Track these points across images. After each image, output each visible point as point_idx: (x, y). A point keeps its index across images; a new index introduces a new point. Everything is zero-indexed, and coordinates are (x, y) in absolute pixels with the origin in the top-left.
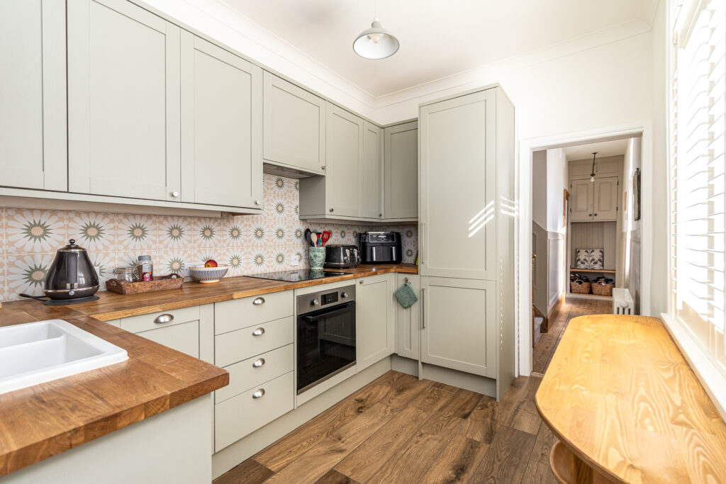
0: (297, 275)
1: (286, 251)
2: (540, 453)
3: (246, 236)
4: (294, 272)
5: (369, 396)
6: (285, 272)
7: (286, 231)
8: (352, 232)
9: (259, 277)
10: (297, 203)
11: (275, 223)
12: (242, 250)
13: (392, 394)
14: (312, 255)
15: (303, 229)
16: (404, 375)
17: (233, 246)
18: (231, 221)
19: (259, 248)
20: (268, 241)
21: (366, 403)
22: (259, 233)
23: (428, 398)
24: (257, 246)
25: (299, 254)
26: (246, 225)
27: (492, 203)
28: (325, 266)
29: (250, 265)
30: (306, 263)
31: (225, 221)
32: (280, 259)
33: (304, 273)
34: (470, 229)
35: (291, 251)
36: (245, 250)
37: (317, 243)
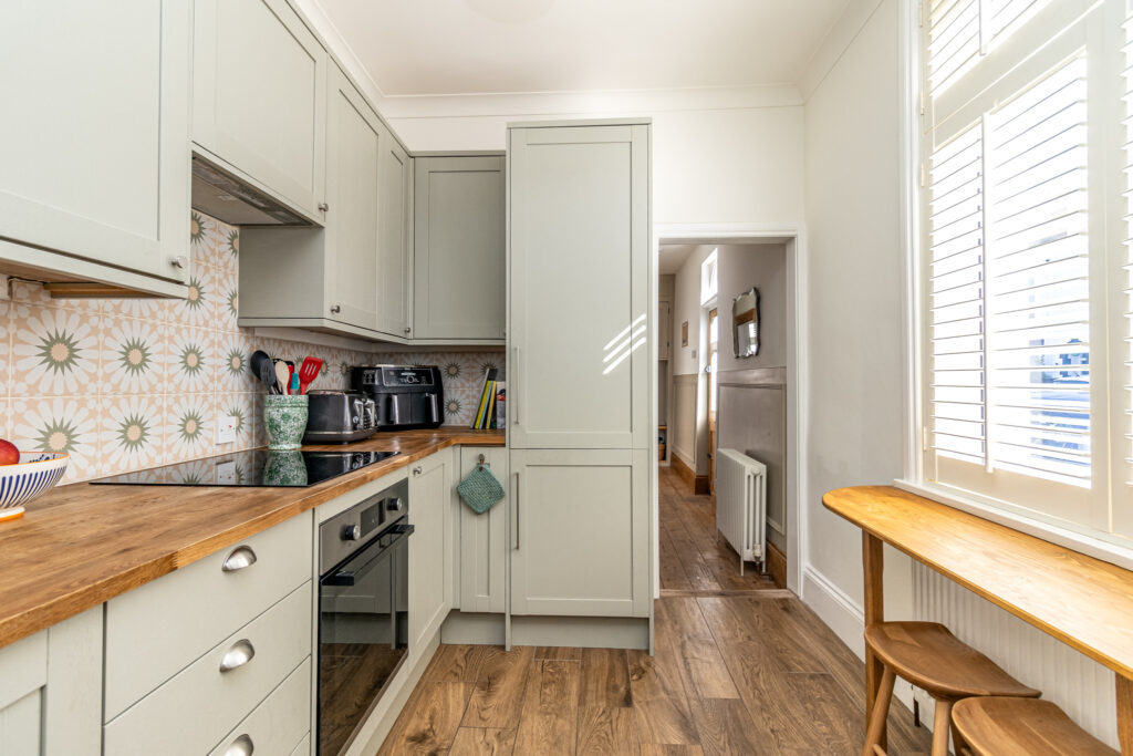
0: (230, 467)
1: (206, 405)
2: (769, 731)
3: (96, 362)
4: (224, 460)
5: (432, 718)
6: (204, 460)
7: (206, 353)
8: (339, 363)
9: (133, 480)
10: (233, 285)
11: (178, 331)
12: (82, 403)
13: (476, 698)
14: (273, 413)
15: (246, 351)
16: (472, 648)
17: (51, 392)
18: (45, 314)
19: (134, 399)
20: (161, 378)
21: (438, 740)
22: (135, 357)
23: (544, 684)
24: (128, 393)
25: (235, 414)
26: (95, 331)
27: (643, 317)
28: (305, 441)
29: (106, 449)
30: (251, 436)
31: (24, 312)
32: (191, 426)
33: (246, 458)
34: (606, 360)
35: (219, 407)
36: (92, 404)
37: (289, 386)
